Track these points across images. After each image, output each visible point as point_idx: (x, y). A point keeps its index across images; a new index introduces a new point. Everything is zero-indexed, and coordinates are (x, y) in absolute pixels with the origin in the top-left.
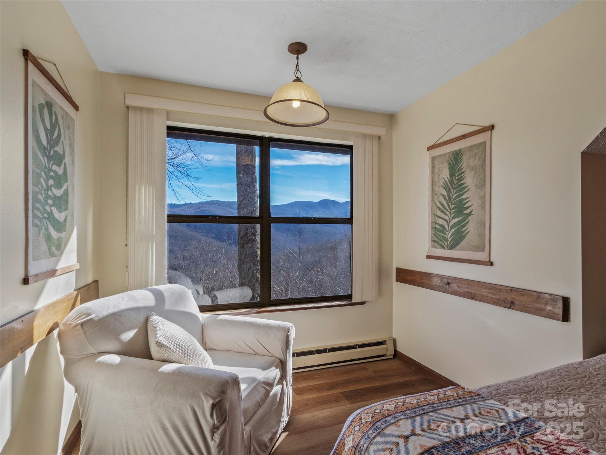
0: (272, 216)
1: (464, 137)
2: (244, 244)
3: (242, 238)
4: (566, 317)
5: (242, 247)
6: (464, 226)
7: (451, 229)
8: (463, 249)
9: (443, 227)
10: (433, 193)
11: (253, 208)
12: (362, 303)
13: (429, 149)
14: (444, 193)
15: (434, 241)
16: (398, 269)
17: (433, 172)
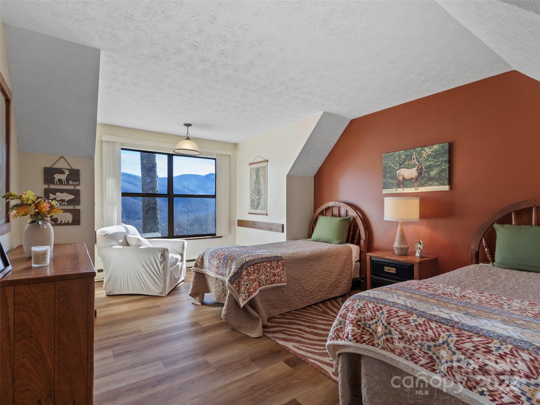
0: (174, 194)
1: (260, 162)
2: (147, 211)
3: (146, 207)
4: (283, 231)
5: (146, 213)
6: (260, 200)
7: (256, 200)
8: (260, 209)
9: (254, 200)
10: (251, 185)
11: (154, 185)
12: (221, 237)
13: (250, 164)
14: (254, 185)
15: (251, 206)
16: (238, 220)
17: (251, 175)
